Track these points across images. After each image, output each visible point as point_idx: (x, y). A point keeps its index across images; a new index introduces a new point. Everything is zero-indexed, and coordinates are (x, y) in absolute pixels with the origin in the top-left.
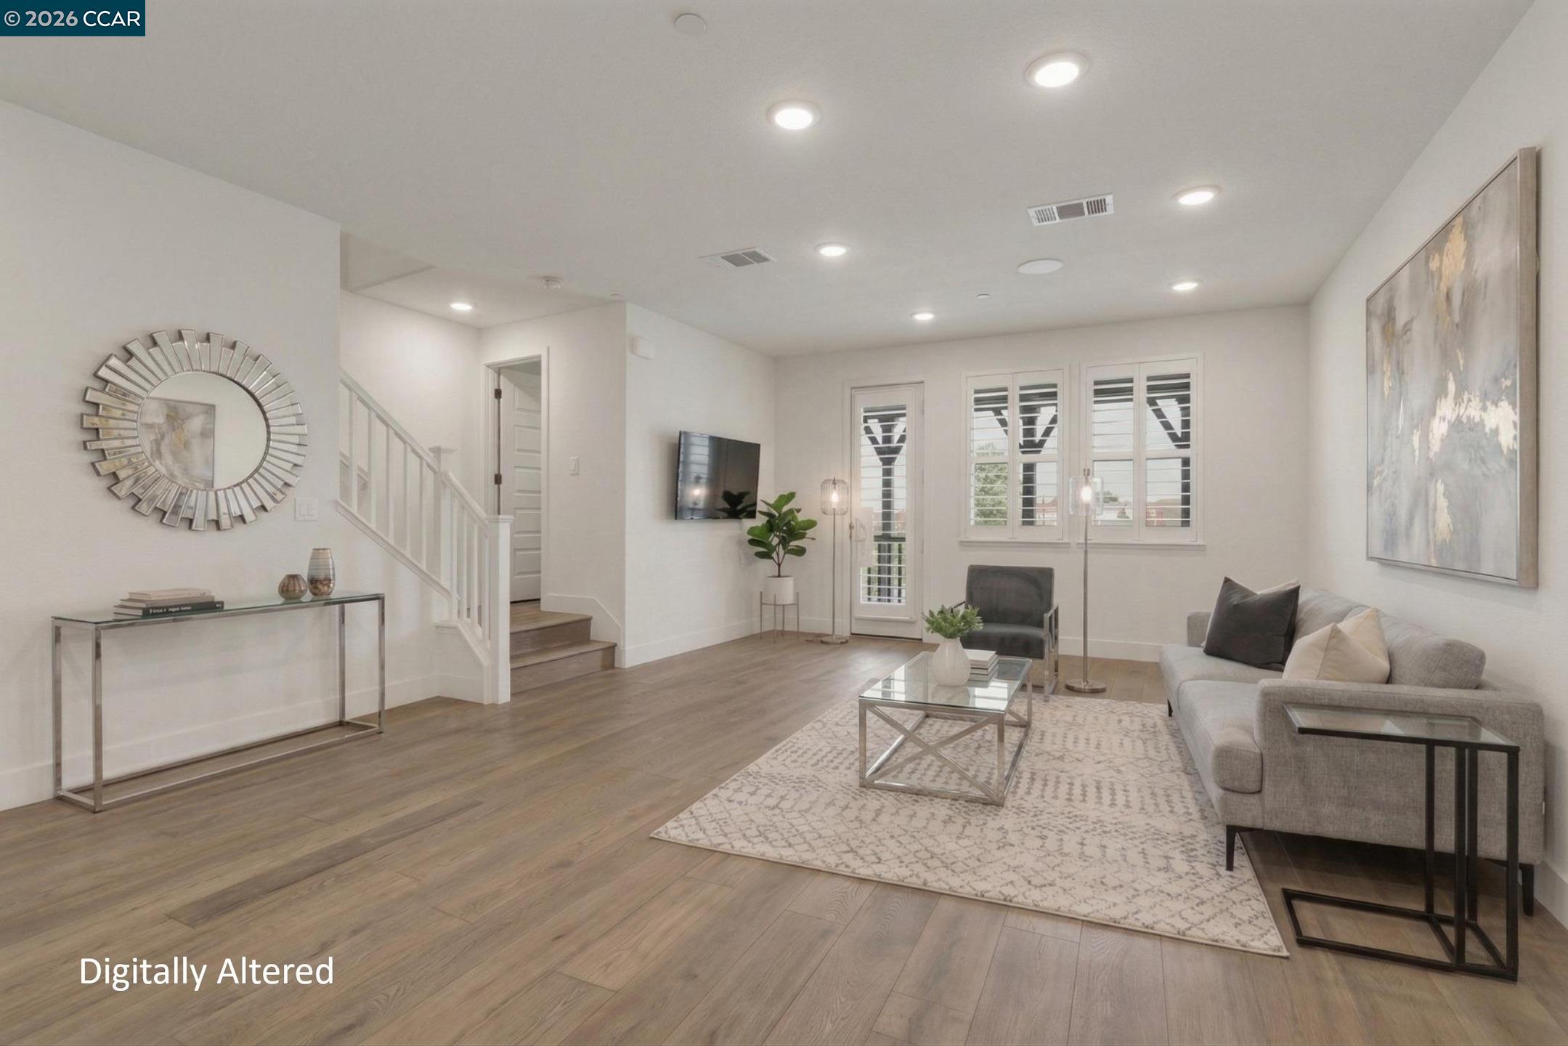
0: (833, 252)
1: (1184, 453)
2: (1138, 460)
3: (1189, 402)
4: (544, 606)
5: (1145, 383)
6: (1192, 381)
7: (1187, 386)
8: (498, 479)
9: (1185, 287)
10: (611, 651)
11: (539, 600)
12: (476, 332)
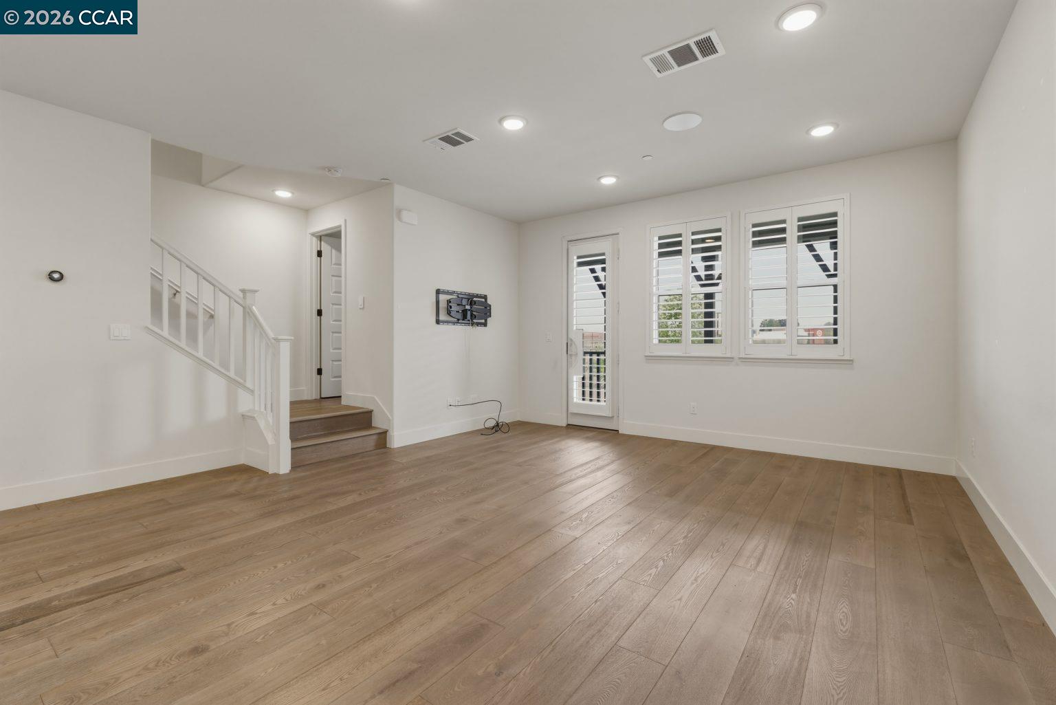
0: (513, 125)
1: (833, 281)
2: (791, 289)
3: (836, 237)
4: (344, 402)
5: (796, 224)
6: (839, 219)
7: (834, 224)
8: (320, 313)
9: (822, 131)
10: (383, 435)
11: (340, 397)
12: (305, 212)
